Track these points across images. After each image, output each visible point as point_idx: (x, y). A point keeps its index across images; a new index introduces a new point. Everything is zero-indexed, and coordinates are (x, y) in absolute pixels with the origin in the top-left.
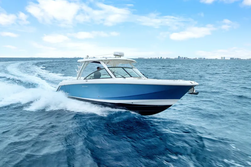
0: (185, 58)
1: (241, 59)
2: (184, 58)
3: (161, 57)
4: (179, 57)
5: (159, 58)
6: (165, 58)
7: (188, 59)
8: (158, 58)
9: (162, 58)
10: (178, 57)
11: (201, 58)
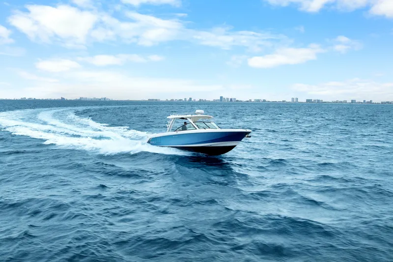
0: (231, 99)
1: (323, 101)
2: (229, 100)
3: (190, 99)
4: (221, 97)
5: (187, 100)
6: (197, 100)
7: (237, 101)
8: (185, 99)
9: (192, 100)
10: (219, 99)
11: (259, 101)
